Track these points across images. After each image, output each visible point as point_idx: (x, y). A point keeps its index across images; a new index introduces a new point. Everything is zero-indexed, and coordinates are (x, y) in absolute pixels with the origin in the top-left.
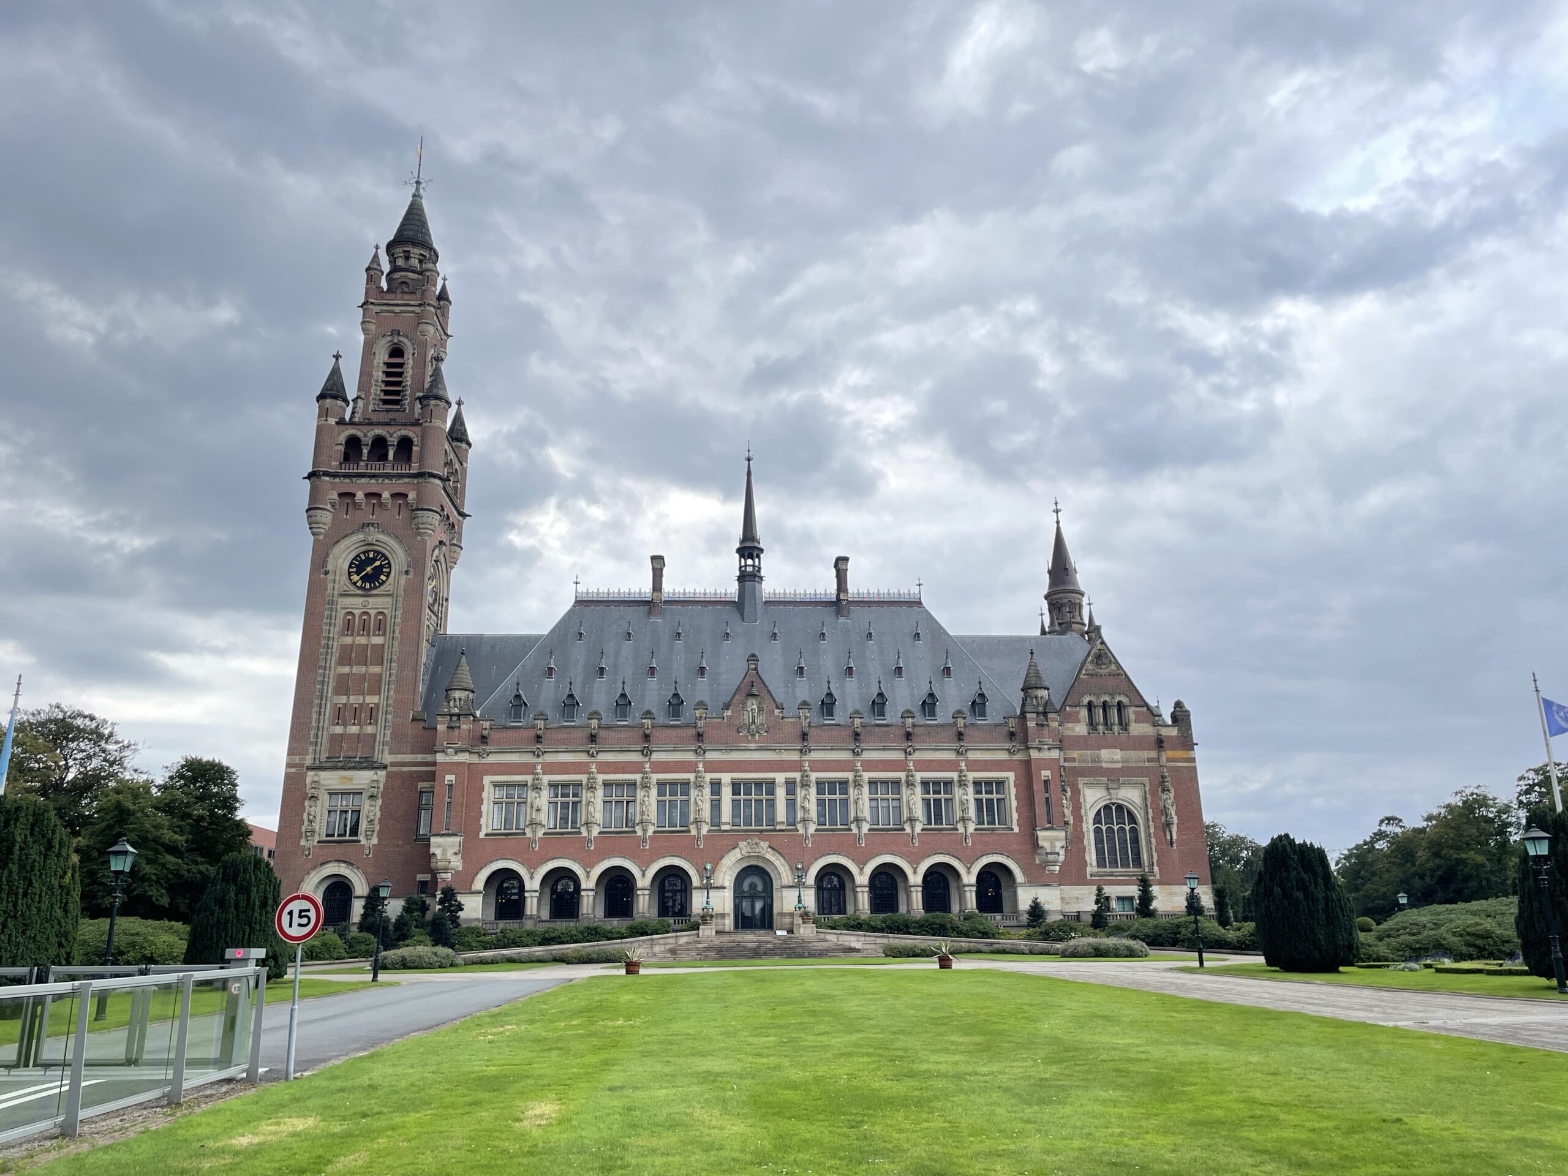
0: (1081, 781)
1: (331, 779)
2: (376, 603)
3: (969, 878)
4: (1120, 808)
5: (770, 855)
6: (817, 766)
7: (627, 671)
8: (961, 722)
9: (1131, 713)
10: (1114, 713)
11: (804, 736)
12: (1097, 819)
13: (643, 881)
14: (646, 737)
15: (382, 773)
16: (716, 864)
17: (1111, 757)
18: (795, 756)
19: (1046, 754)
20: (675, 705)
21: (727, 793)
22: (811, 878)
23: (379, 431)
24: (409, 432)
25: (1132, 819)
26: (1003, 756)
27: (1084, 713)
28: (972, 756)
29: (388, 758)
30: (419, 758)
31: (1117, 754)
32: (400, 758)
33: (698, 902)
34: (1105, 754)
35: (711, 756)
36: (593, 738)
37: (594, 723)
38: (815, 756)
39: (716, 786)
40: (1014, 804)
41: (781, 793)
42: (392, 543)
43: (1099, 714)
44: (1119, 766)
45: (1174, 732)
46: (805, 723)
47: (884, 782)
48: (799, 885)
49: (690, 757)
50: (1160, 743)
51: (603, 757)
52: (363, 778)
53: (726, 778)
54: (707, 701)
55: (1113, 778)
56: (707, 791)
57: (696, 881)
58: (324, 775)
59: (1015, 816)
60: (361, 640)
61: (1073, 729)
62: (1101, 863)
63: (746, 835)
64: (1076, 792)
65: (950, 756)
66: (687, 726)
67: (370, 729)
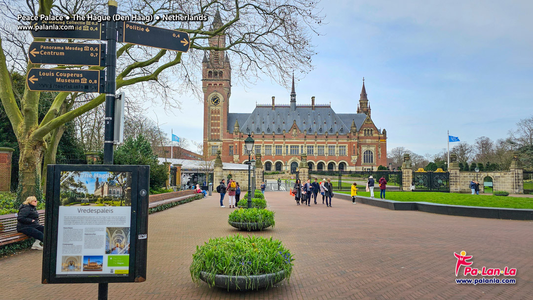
0: (362, 146)
1: (212, 143)
2: (217, 108)
3: (337, 165)
4: (369, 151)
5: (298, 160)
6: (307, 143)
7: (268, 123)
8: (337, 134)
9: (373, 132)
10: (370, 132)
11: (305, 137)
12: (365, 153)
13: (273, 164)
14: (274, 137)
15: (222, 142)
16: (288, 160)
17: (368, 141)
18: (303, 141)
19: (354, 141)
20: (279, 130)
21: (289, 148)
23: (215, 70)
24: (222, 70)
25: (372, 153)
26: (346, 141)
27: (364, 131)
28: (339, 141)
29: (223, 140)
30: (229, 139)
31: (370, 140)
32: (225, 139)
33: (284, 168)
34: (367, 140)
35: (286, 141)
36: (263, 137)
37: (263, 134)
38: (307, 141)
39: (287, 146)
40: (347, 150)
41: (300, 148)
42: (220, 95)
43: (367, 132)
44: (370, 142)
45: (382, 136)
46: (305, 134)
47: (321, 146)
49: (282, 141)
50: (379, 138)
51: (265, 140)
52: (218, 143)
53: (289, 145)
54: (285, 129)
55: (369, 145)
56: (286, 147)
57: (284, 164)
58: (211, 142)
59: (348, 153)
60: (215, 115)
61: (361, 135)
62: (364, 162)
63: (293, 156)
64: (361, 148)
65: (335, 141)
66: (281, 135)
67: (218, 134)
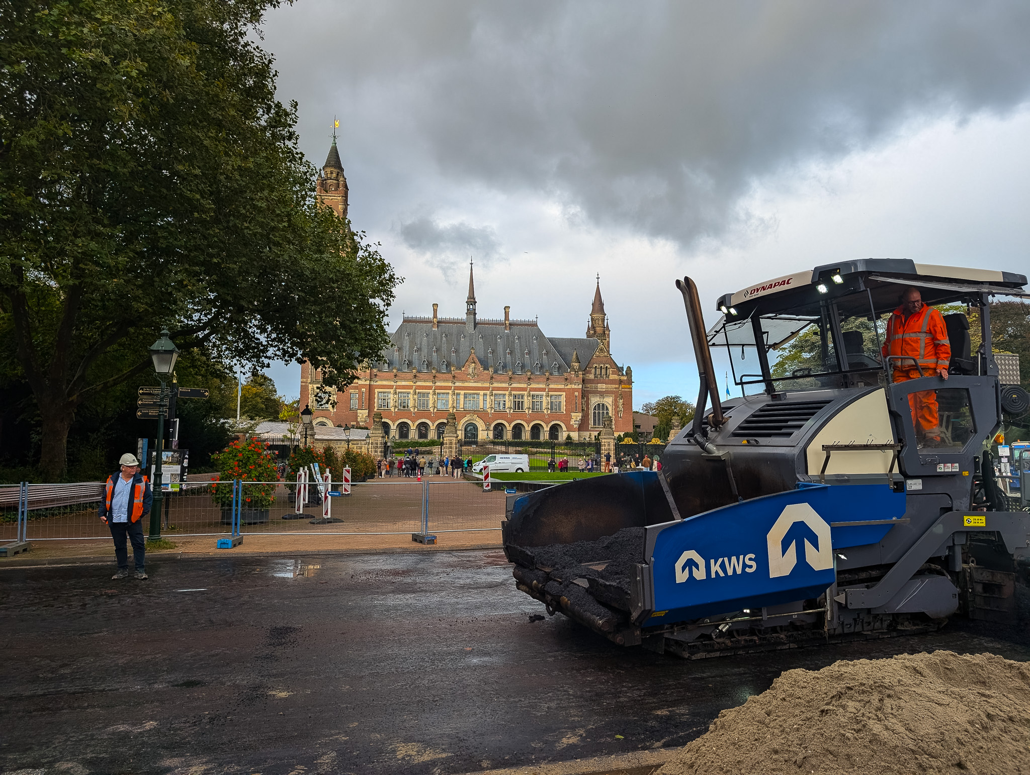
0: (590, 395)
3: (547, 429)
4: (603, 405)
5: (477, 420)
6: (494, 389)
7: (425, 351)
8: (547, 374)
9: (610, 371)
10: (604, 371)
11: (492, 378)
12: (595, 409)
13: (433, 427)
14: (435, 377)
17: (602, 387)
18: (487, 385)
19: (576, 387)
20: (444, 365)
21: (462, 398)
22: (492, 428)
25: (607, 409)
26: (562, 386)
27: (593, 370)
28: (551, 387)
31: (604, 386)
34: (599, 386)
35: (457, 384)
36: (415, 377)
37: (414, 371)
38: (495, 385)
39: (459, 395)
40: (565, 403)
41: (481, 398)
43: (598, 371)
44: (604, 390)
45: (625, 378)
46: (491, 374)
47: (519, 395)
48: (488, 429)
49: (450, 384)
50: (621, 382)
51: (418, 384)
53: (462, 392)
54: (455, 363)
55: (602, 394)
56: (456, 396)
59: (565, 408)
61: (589, 376)
62: (594, 424)
63: (469, 412)
64: (588, 399)
65: (544, 386)
66: (449, 373)
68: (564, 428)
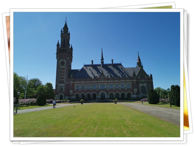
0: (139, 83)
1: (60, 85)
2: (64, 67)
3: (126, 94)
8: (125, 77)
9: (145, 76)
13: (91, 95)
14: (91, 80)
15: (65, 84)
16: (99, 93)
19: (135, 81)
20: (94, 76)
23: (63, 48)
24: (66, 48)
25: (145, 87)
26: (130, 81)
28: (127, 81)
32: (67, 82)
38: (109, 81)
39: (99, 85)
41: (105, 85)
42: (65, 60)
43: (141, 76)
45: (150, 78)
48: (108, 95)
49: (96, 82)
51: (87, 82)
54: (97, 76)
59: (131, 87)
60: (62, 70)
61: (138, 78)
62: (141, 92)
63: (102, 90)
65: (124, 81)
66: (95, 79)
67: (63, 80)
68: (132, 94)
